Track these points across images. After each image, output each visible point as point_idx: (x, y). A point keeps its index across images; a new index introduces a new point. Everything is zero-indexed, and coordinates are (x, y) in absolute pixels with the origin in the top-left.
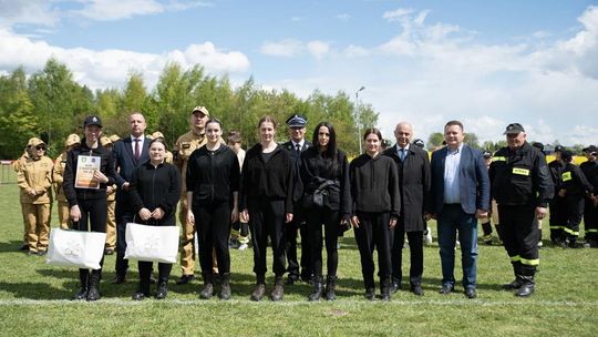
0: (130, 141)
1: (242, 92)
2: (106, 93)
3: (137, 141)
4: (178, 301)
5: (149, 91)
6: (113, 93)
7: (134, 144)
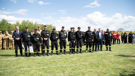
0: (16, 31)
1: (35, 24)
2: (14, 24)
3: (17, 31)
4: (21, 58)
5: (20, 24)
6: (15, 24)
7: (17, 32)
